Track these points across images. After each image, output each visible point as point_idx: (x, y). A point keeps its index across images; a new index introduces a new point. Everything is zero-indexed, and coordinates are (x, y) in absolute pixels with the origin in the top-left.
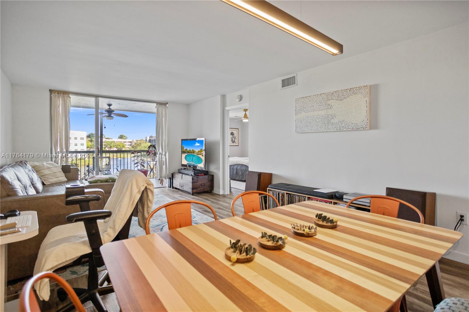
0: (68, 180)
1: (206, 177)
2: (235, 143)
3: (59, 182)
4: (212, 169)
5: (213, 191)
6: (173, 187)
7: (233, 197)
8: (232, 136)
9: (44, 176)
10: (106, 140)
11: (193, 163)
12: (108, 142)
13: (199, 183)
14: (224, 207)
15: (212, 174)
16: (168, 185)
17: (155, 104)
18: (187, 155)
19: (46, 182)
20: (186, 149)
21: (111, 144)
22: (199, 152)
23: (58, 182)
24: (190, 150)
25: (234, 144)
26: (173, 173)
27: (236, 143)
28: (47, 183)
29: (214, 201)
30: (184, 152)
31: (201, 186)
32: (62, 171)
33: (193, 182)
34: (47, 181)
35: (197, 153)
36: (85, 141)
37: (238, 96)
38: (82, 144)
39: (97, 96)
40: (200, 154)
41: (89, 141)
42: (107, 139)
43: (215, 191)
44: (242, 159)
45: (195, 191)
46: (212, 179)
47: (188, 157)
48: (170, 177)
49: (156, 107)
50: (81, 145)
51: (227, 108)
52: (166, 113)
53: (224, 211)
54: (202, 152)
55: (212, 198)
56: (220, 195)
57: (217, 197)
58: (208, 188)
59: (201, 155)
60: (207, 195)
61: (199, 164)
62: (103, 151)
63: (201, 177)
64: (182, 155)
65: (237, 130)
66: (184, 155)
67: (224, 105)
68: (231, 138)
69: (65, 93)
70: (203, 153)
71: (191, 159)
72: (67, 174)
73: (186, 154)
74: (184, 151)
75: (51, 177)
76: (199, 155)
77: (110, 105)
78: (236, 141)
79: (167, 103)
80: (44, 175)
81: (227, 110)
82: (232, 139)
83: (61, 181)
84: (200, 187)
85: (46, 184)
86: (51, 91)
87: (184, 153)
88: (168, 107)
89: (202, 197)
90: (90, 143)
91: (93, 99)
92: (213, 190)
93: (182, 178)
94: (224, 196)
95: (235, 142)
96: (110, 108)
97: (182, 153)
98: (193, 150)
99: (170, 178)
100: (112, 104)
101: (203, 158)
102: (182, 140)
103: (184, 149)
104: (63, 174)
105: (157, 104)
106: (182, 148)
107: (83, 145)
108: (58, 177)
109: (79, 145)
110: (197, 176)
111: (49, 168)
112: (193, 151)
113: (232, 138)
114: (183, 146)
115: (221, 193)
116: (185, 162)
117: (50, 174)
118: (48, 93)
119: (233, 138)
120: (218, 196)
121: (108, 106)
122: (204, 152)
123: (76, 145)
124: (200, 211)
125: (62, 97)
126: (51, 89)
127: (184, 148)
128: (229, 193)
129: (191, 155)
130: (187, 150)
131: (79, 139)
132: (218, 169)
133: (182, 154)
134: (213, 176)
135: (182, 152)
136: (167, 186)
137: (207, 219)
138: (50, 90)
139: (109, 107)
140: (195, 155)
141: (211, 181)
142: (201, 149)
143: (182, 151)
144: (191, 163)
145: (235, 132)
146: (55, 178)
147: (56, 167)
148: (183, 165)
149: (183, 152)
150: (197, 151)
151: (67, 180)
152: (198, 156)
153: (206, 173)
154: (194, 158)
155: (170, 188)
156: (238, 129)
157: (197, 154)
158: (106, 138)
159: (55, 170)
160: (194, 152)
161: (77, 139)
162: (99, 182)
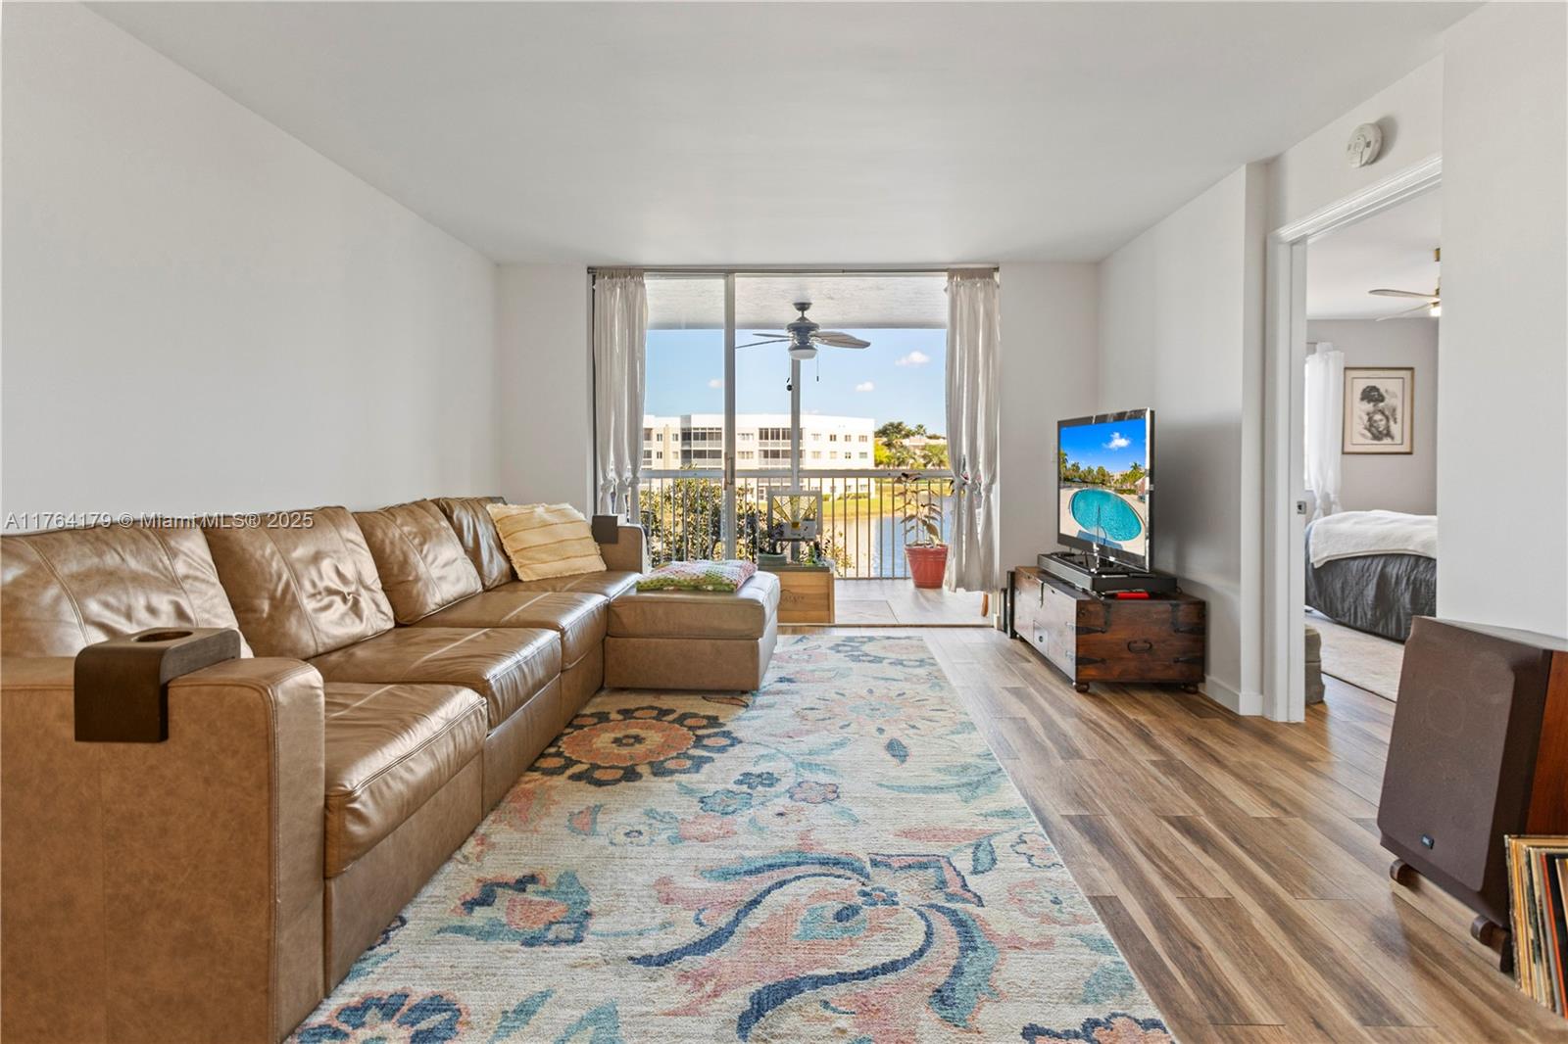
0: (607, 570)
1: (1161, 607)
2: (1387, 441)
3: (570, 576)
4: (1202, 569)
5: (1200, 685)
6: (1014, 635)
7: (1316, 754)
8: (1369, 407)
9: (524, 553)
10: (928, 440)
11: (1102, 535)
12: (934, 447)
13: (1119, 635)
14: (1223, 827)
15: (1199, 595)
16: (999, 618)
17: (943, 280)
18: (1076, 494)
19: (525, 573)
20: (1074, 465)
21: (942, 454)
22: (1125, 478)
23: (567, 574)
24: (1090, 471)
25: (1385, 445)
26: (1013, 569)
27: (1398, 440)
28: (528, 576)
29: (1182, 754)
30: (1067, 479)
31: (1127, 655)
32: (590, 535)
33: (1080, 625)
34: (528, 568)
35: (1118, 485)
36: (869, 447)
37: (1361, 129)
38: (863, 455)
39: (728, 272)
40: (1131, 492)
41: (883, 444)
42: (930, 438)
43: (1215, 685)
44: (1417, 523)
45: (1091, 672)
46: (1195, 620)
47: (1081, 504)
48: (1005, 587)
49: (946, 290)
50: (861, 457)
51: (1287, 232)
52: (989, 315)
53: (1207, 861)
54: (1138, 483)
55: (1179, 733)
56: (1238, 716)
57: (1212, 731)
58: (1169, 667)
59: (1136, 497)
60: (1163, 703)
61: (1125, 539)
62: (803, 471)
63: (1128, 608)
64: (1062, 491)
65: (1406, 374)
66: (1067, 494)
67: (1267, 210)
68: (1366, 418)
69: (632, 273)
70: (1143, 483)
71: (1096, 510)
72: (608, 547)
73: (1076, 490)
74: (1068, 473)
75: (544, 556)
76: (1124, 497)
77: (803, 307)
78: (1395, 429)
79: (997, 269)
80: (525, 548)
81: (1293, 243)
82: (1370, 419)
83: (579, 570)
84: (1121, 659)
85: (524, 579)
86: (594, 272)
87: (1068, 484)
88: (998, 286)
89: (1125, 712)
90: (886, 452)
91: (718, 284)
92: (1203, 680)
93: (1042, 599)
94: (1263, 732)
95: (1388, 434)
96: (803, 318)
97: (1062, 484)
98: (1101, 470)
99: (1005, 591)
100: (810, 304)
101: (1143, 510)
102: (1061, 424)
103: (1069, 466)
104: (593, 547)
105: (951, 277)
106: (1061, 460)
107: (866, 457)
108: (568, 558)
109: (855, 456)
110: (1109, 601)
111: (545, 525)
112: (1104, 475)
113: (1368, 414)
114: (1062, 451)
115: (1248, 705)
116: (1071, 527)
117: (545, 545)
118: (584, 279)
119: (1378, 417)
120: (1222, 725)
121: (799, 309)
122: (1148, 479)
123: (848, 456)
124: (1055, 818)
125: (621, 288)
126: (594, 263)
127: (1065, 461)
128: (1299, 715)
129: (1094, 492)
130: (1078, 468)
131: (840, 438)
132: (1233, 572)
133: (1059, 488)
134: (1201, 608)
135: (1060, 479)
136: (995, 624)
137: (1056, 901)
138: (589, 268)
139: (799, 314)
140: (1108, 495)
141: (1191, 632)
142: (1135, 467)
143: (1059, 472)
144: (1093, 531)
145: (1390, 385)
146: (560, 560)
147: (572, 522)
148: (1063, 539)
149: (1065, 480)
150: (1117, 476)
151: (603, 567)
152: (1122, 500)
153: (1165, 587)
154: (1108, 510)
155: (1003, 634)
156: (1411, 369)
157: (1116, 490)
158: (928, 434)
159: (565, 531)
160: (1103, 479)
161: (835, 439)
162: (672, 588)
